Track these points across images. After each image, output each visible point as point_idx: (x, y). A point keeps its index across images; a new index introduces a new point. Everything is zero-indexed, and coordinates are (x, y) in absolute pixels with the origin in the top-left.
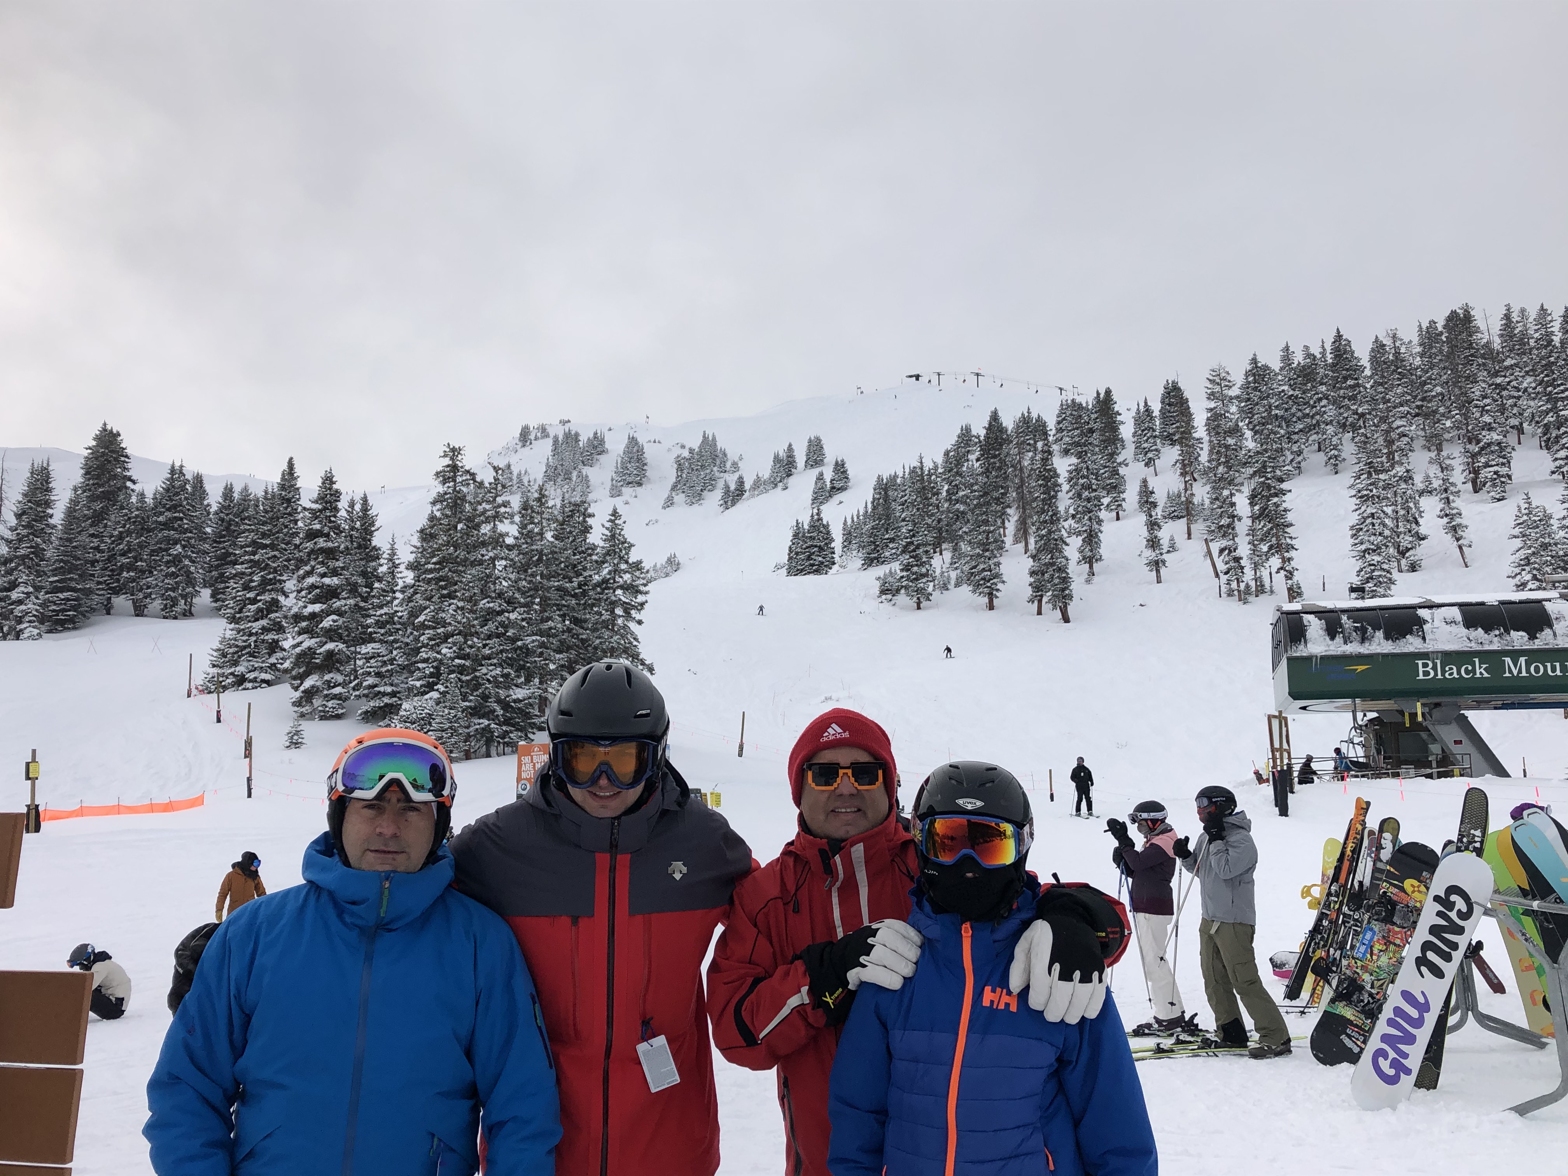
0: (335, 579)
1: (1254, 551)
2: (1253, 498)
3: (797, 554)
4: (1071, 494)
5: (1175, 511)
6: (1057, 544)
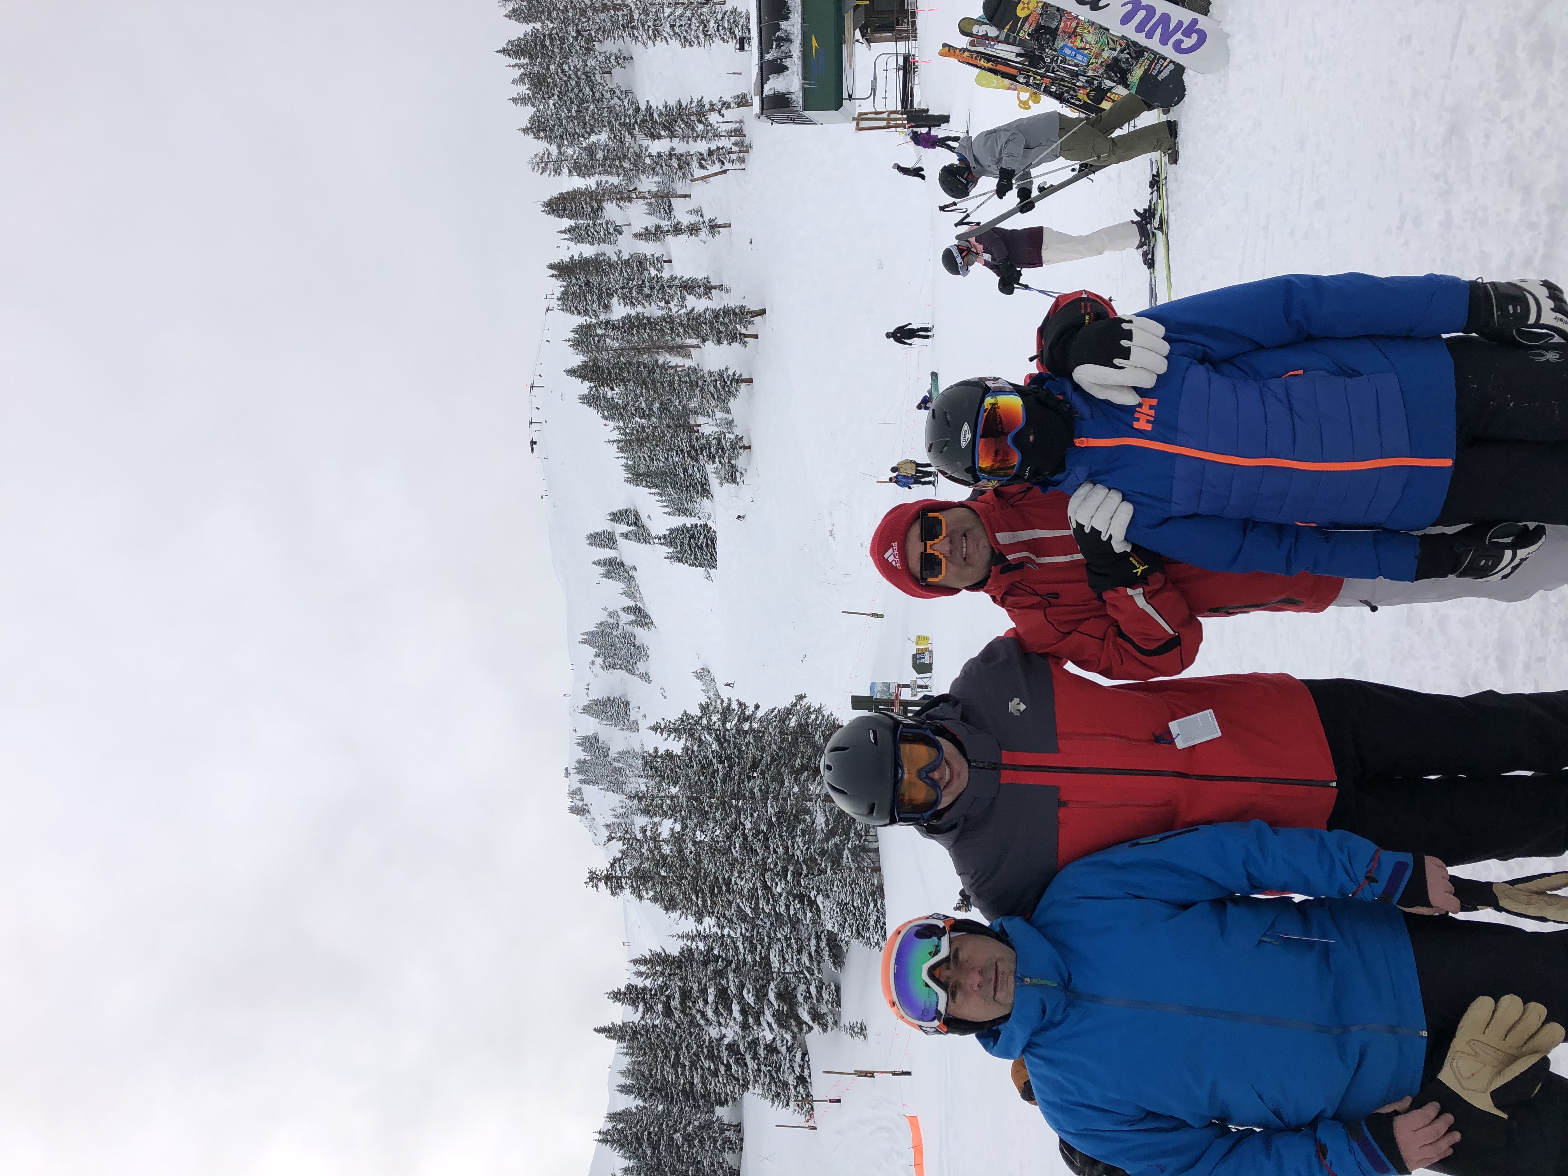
0: (709, 991)
1: (702, 137)
2: (654, 136)
3: (696, 559)
4: (646, 304)
5: (664, 208)
6: (693, 319)
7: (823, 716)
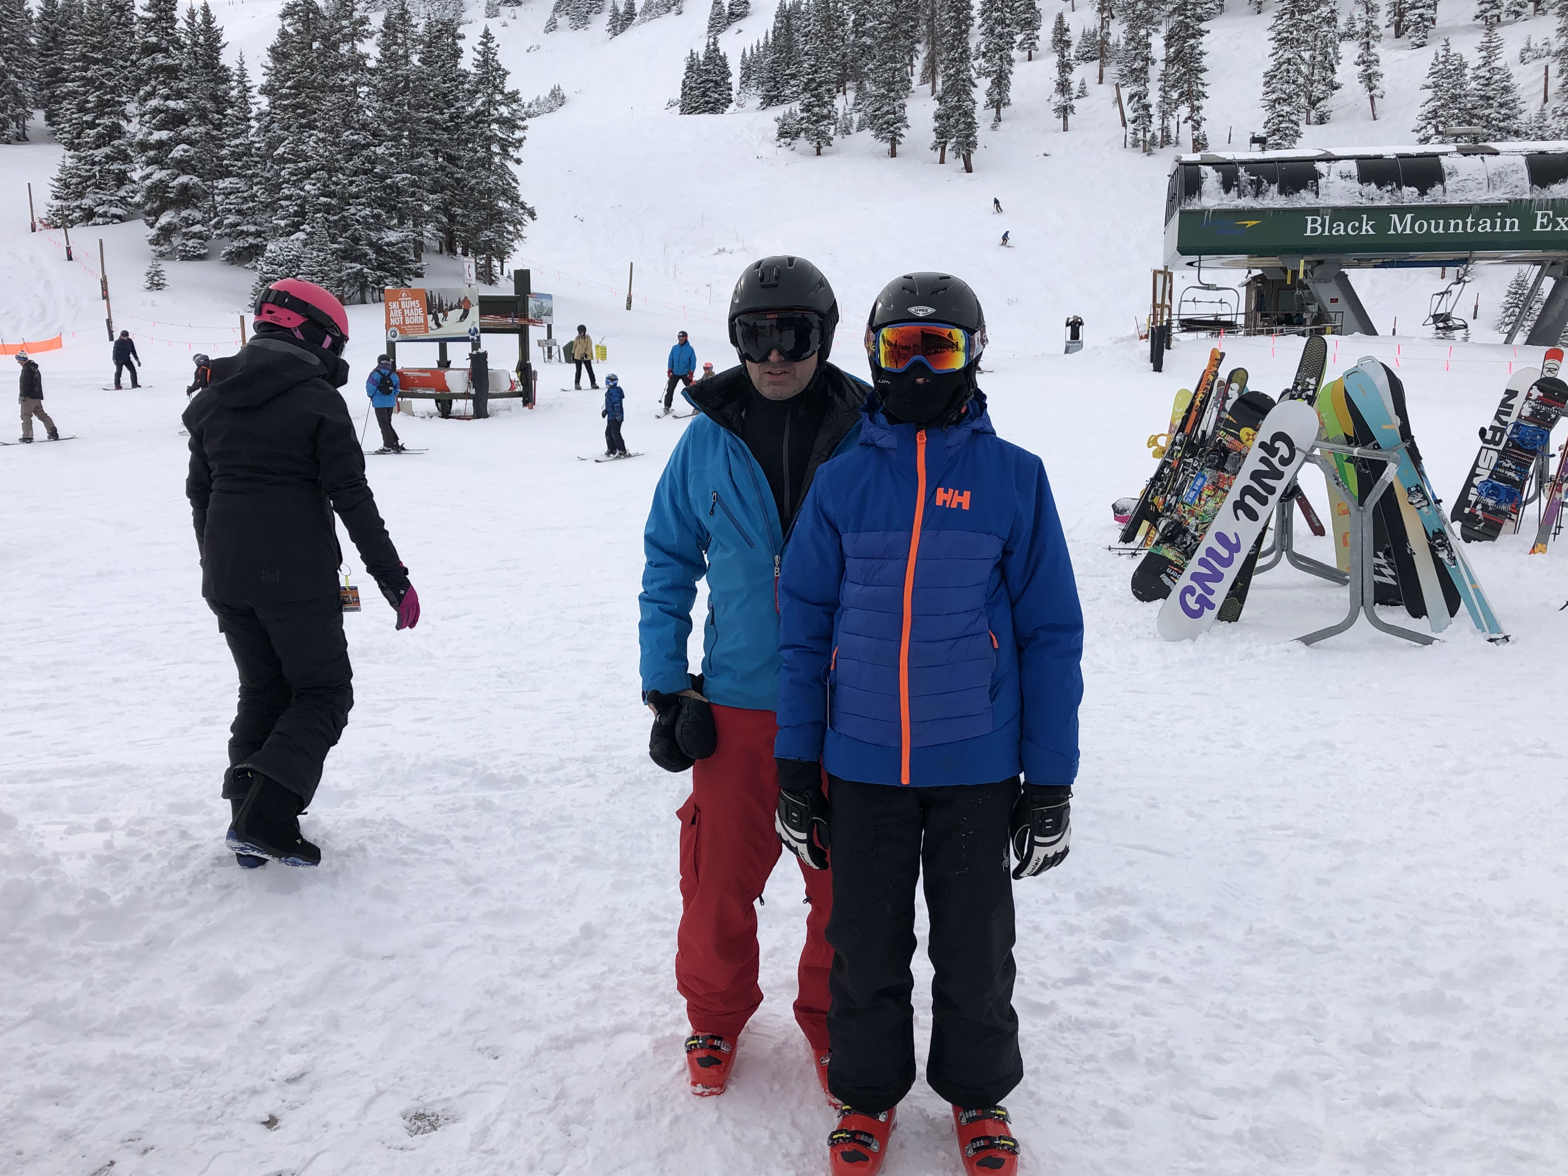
0: (181, 102)
1: (1164, 98)
2: (1169, 40)
3: (691, 89)
4: (983, 28)
5: (1089, 51)
6: (964, 86)
7: (512, 240)
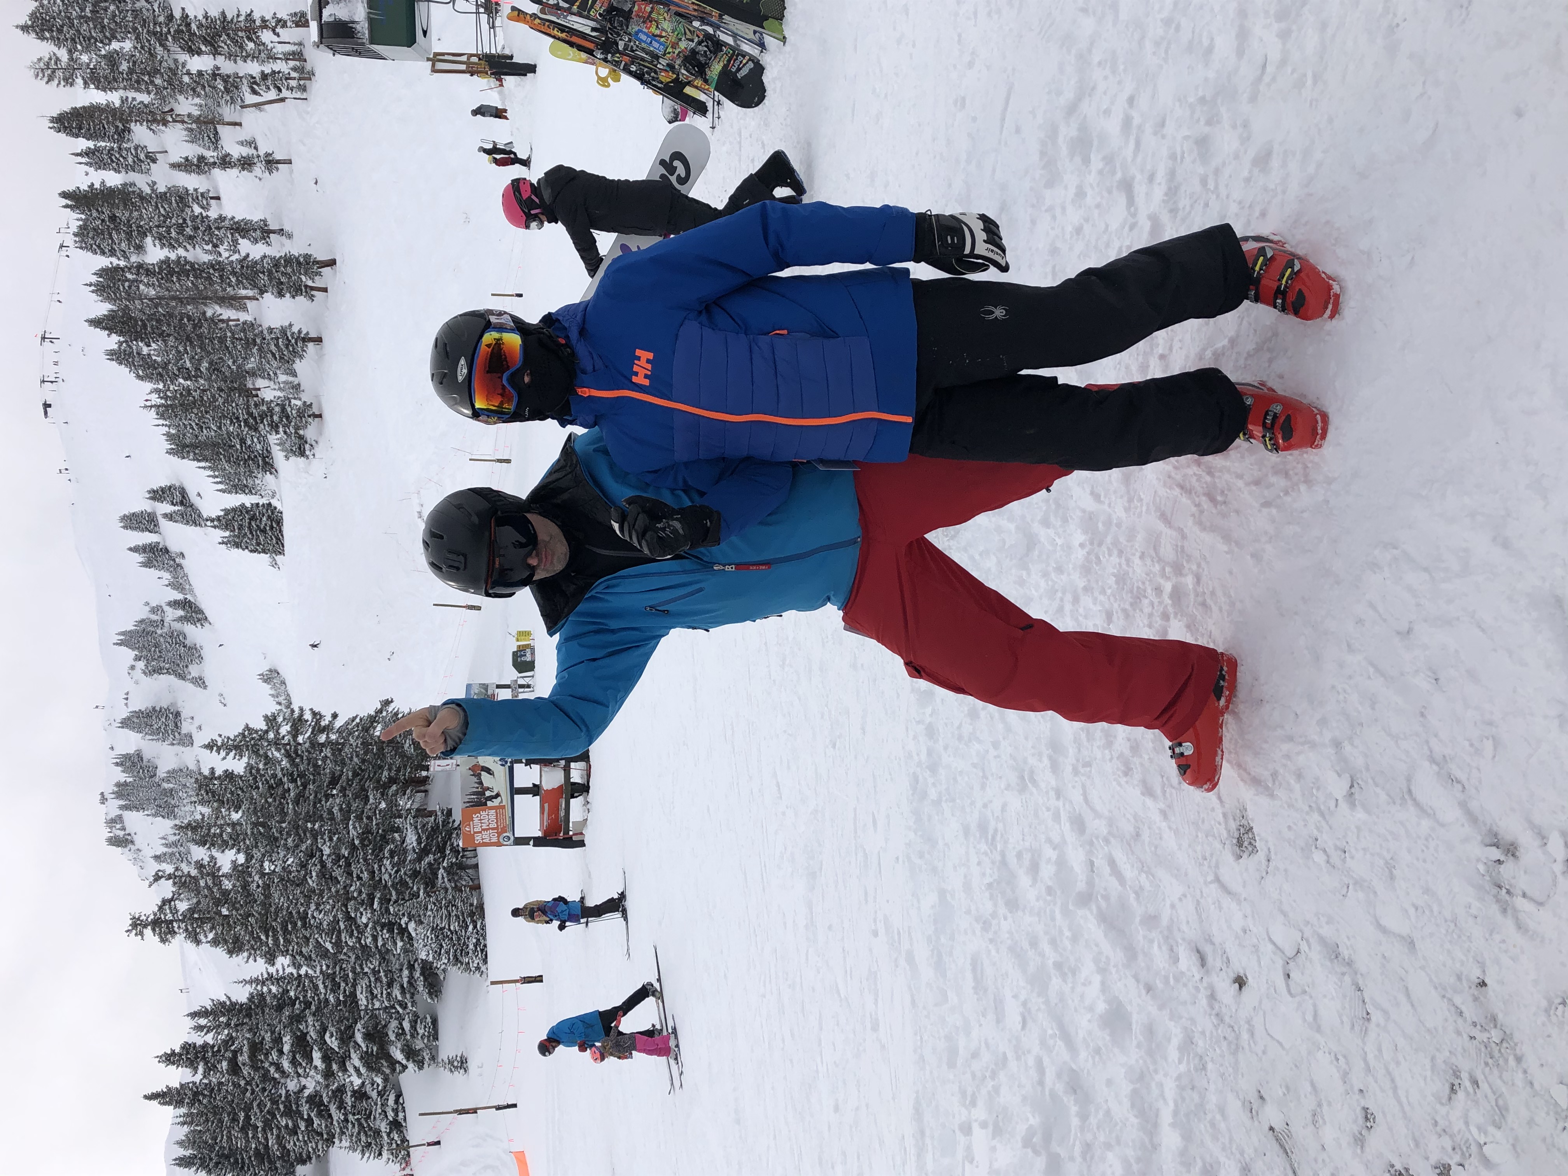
0: (284, 1039)
1: (253, 57)
2: (194, 51)
3: (258, 544)
4: (188, 247)
5: (208, 136)
6: (247, 267)
